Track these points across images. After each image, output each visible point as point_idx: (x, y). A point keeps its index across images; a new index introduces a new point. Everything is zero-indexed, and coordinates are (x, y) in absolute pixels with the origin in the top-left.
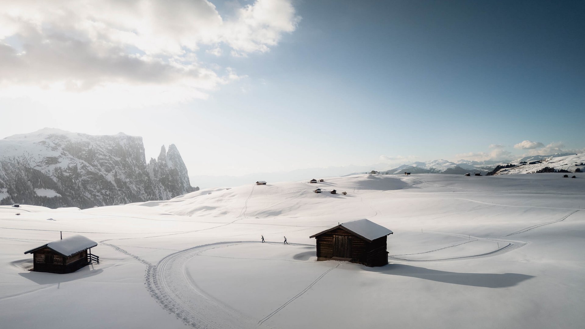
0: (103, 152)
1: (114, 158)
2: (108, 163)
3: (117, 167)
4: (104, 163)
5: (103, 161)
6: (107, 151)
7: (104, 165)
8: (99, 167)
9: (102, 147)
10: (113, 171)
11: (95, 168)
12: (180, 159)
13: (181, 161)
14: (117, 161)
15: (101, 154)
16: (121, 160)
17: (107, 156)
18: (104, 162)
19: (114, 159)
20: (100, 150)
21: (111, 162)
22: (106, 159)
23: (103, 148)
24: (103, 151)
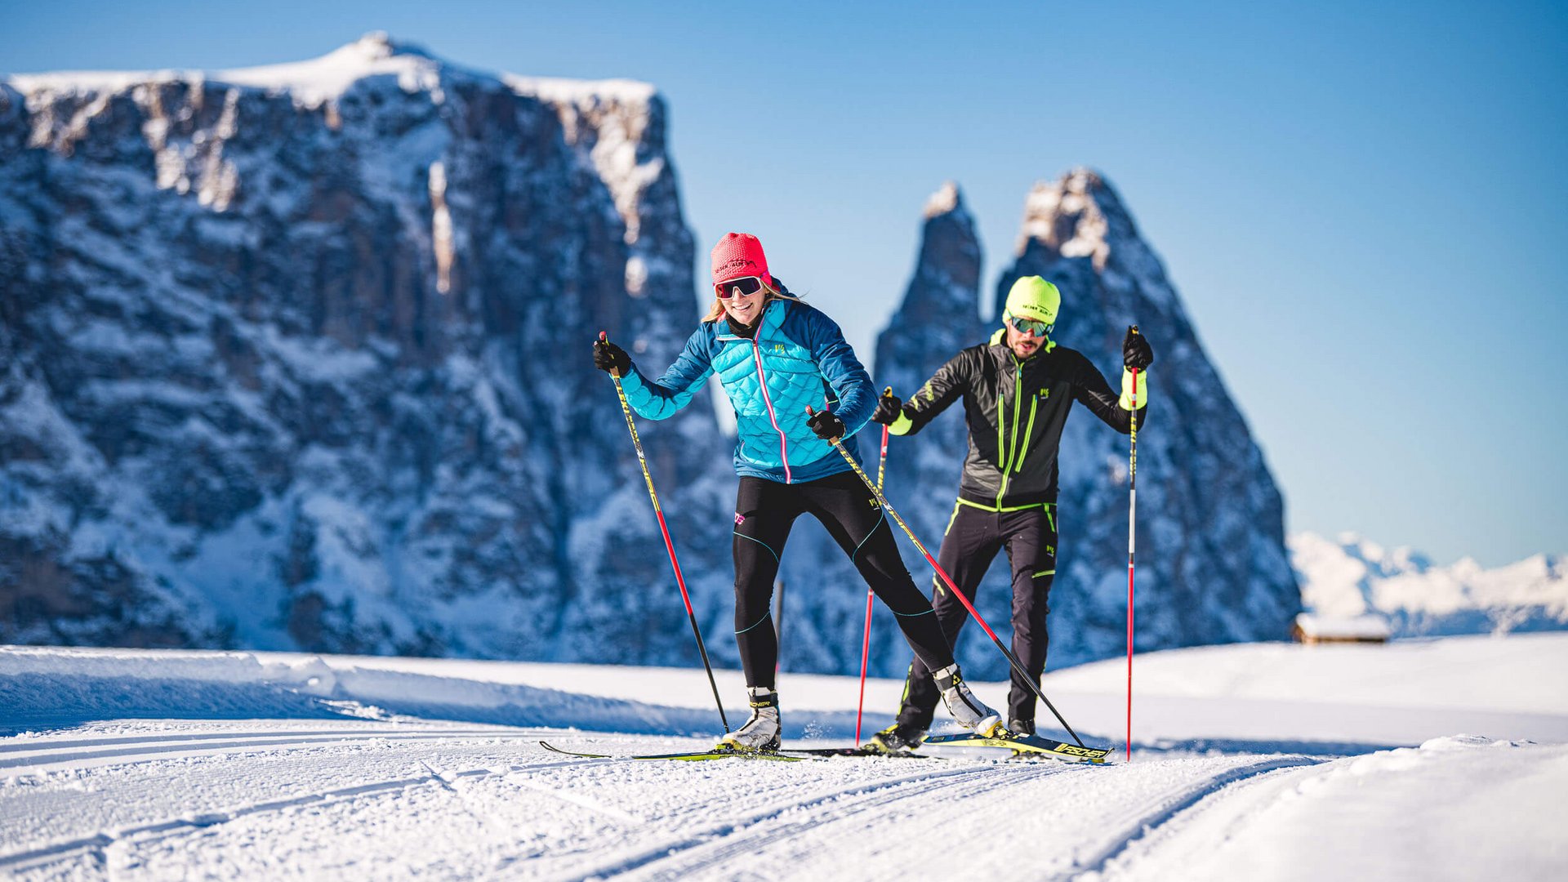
0: (134, 284)
1: (292, 350)
2: (208, 418)
3: (319, 456)
4: (145, 413)
5: (130, 389)
6: (186, 268)
7: (142, 443)
8: (82, 461)
9: (121, 217)
10: (271, 508)
11: (14, 477)
12: (1182, 351)
13: (1192, 387)
14: (320, 392)
15: (110, 311)
16: (371, 375)
17: (187, 329)
18: (147, 402)
19: (288, 370)
20: (85, 260)
21: (247, 402)
22: (181, 374)
23: (134, 231)
24: (130, 265)
